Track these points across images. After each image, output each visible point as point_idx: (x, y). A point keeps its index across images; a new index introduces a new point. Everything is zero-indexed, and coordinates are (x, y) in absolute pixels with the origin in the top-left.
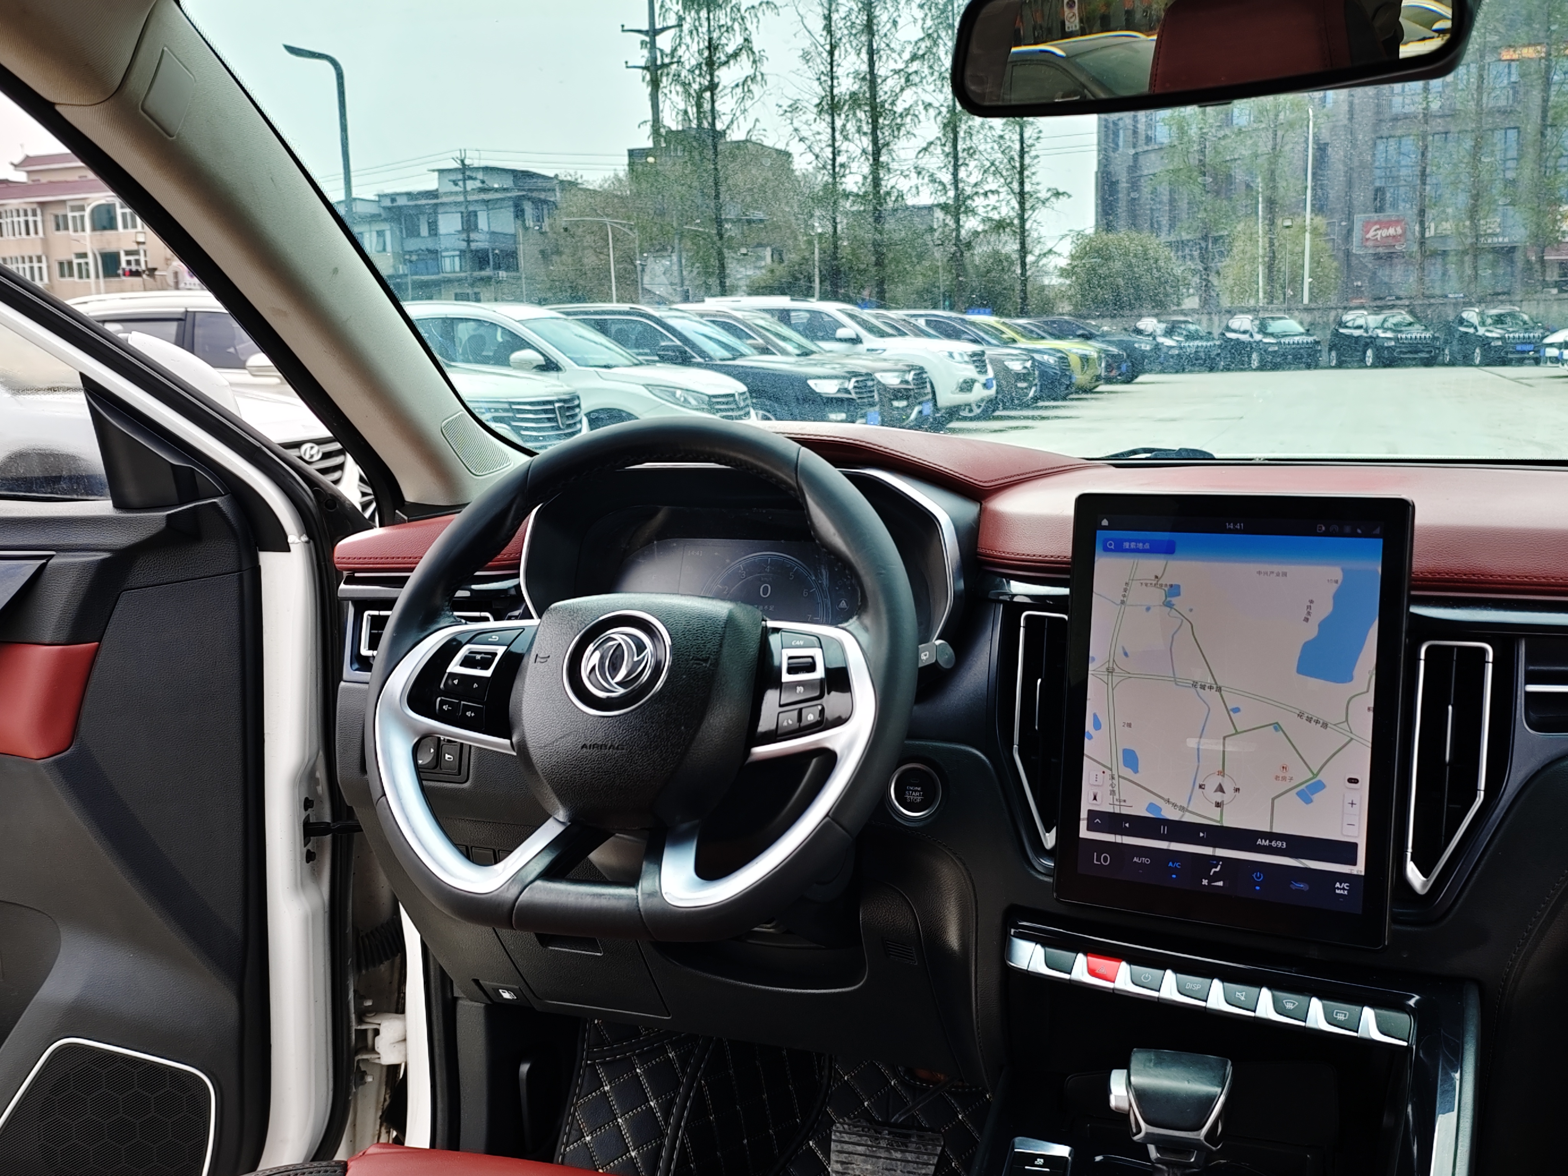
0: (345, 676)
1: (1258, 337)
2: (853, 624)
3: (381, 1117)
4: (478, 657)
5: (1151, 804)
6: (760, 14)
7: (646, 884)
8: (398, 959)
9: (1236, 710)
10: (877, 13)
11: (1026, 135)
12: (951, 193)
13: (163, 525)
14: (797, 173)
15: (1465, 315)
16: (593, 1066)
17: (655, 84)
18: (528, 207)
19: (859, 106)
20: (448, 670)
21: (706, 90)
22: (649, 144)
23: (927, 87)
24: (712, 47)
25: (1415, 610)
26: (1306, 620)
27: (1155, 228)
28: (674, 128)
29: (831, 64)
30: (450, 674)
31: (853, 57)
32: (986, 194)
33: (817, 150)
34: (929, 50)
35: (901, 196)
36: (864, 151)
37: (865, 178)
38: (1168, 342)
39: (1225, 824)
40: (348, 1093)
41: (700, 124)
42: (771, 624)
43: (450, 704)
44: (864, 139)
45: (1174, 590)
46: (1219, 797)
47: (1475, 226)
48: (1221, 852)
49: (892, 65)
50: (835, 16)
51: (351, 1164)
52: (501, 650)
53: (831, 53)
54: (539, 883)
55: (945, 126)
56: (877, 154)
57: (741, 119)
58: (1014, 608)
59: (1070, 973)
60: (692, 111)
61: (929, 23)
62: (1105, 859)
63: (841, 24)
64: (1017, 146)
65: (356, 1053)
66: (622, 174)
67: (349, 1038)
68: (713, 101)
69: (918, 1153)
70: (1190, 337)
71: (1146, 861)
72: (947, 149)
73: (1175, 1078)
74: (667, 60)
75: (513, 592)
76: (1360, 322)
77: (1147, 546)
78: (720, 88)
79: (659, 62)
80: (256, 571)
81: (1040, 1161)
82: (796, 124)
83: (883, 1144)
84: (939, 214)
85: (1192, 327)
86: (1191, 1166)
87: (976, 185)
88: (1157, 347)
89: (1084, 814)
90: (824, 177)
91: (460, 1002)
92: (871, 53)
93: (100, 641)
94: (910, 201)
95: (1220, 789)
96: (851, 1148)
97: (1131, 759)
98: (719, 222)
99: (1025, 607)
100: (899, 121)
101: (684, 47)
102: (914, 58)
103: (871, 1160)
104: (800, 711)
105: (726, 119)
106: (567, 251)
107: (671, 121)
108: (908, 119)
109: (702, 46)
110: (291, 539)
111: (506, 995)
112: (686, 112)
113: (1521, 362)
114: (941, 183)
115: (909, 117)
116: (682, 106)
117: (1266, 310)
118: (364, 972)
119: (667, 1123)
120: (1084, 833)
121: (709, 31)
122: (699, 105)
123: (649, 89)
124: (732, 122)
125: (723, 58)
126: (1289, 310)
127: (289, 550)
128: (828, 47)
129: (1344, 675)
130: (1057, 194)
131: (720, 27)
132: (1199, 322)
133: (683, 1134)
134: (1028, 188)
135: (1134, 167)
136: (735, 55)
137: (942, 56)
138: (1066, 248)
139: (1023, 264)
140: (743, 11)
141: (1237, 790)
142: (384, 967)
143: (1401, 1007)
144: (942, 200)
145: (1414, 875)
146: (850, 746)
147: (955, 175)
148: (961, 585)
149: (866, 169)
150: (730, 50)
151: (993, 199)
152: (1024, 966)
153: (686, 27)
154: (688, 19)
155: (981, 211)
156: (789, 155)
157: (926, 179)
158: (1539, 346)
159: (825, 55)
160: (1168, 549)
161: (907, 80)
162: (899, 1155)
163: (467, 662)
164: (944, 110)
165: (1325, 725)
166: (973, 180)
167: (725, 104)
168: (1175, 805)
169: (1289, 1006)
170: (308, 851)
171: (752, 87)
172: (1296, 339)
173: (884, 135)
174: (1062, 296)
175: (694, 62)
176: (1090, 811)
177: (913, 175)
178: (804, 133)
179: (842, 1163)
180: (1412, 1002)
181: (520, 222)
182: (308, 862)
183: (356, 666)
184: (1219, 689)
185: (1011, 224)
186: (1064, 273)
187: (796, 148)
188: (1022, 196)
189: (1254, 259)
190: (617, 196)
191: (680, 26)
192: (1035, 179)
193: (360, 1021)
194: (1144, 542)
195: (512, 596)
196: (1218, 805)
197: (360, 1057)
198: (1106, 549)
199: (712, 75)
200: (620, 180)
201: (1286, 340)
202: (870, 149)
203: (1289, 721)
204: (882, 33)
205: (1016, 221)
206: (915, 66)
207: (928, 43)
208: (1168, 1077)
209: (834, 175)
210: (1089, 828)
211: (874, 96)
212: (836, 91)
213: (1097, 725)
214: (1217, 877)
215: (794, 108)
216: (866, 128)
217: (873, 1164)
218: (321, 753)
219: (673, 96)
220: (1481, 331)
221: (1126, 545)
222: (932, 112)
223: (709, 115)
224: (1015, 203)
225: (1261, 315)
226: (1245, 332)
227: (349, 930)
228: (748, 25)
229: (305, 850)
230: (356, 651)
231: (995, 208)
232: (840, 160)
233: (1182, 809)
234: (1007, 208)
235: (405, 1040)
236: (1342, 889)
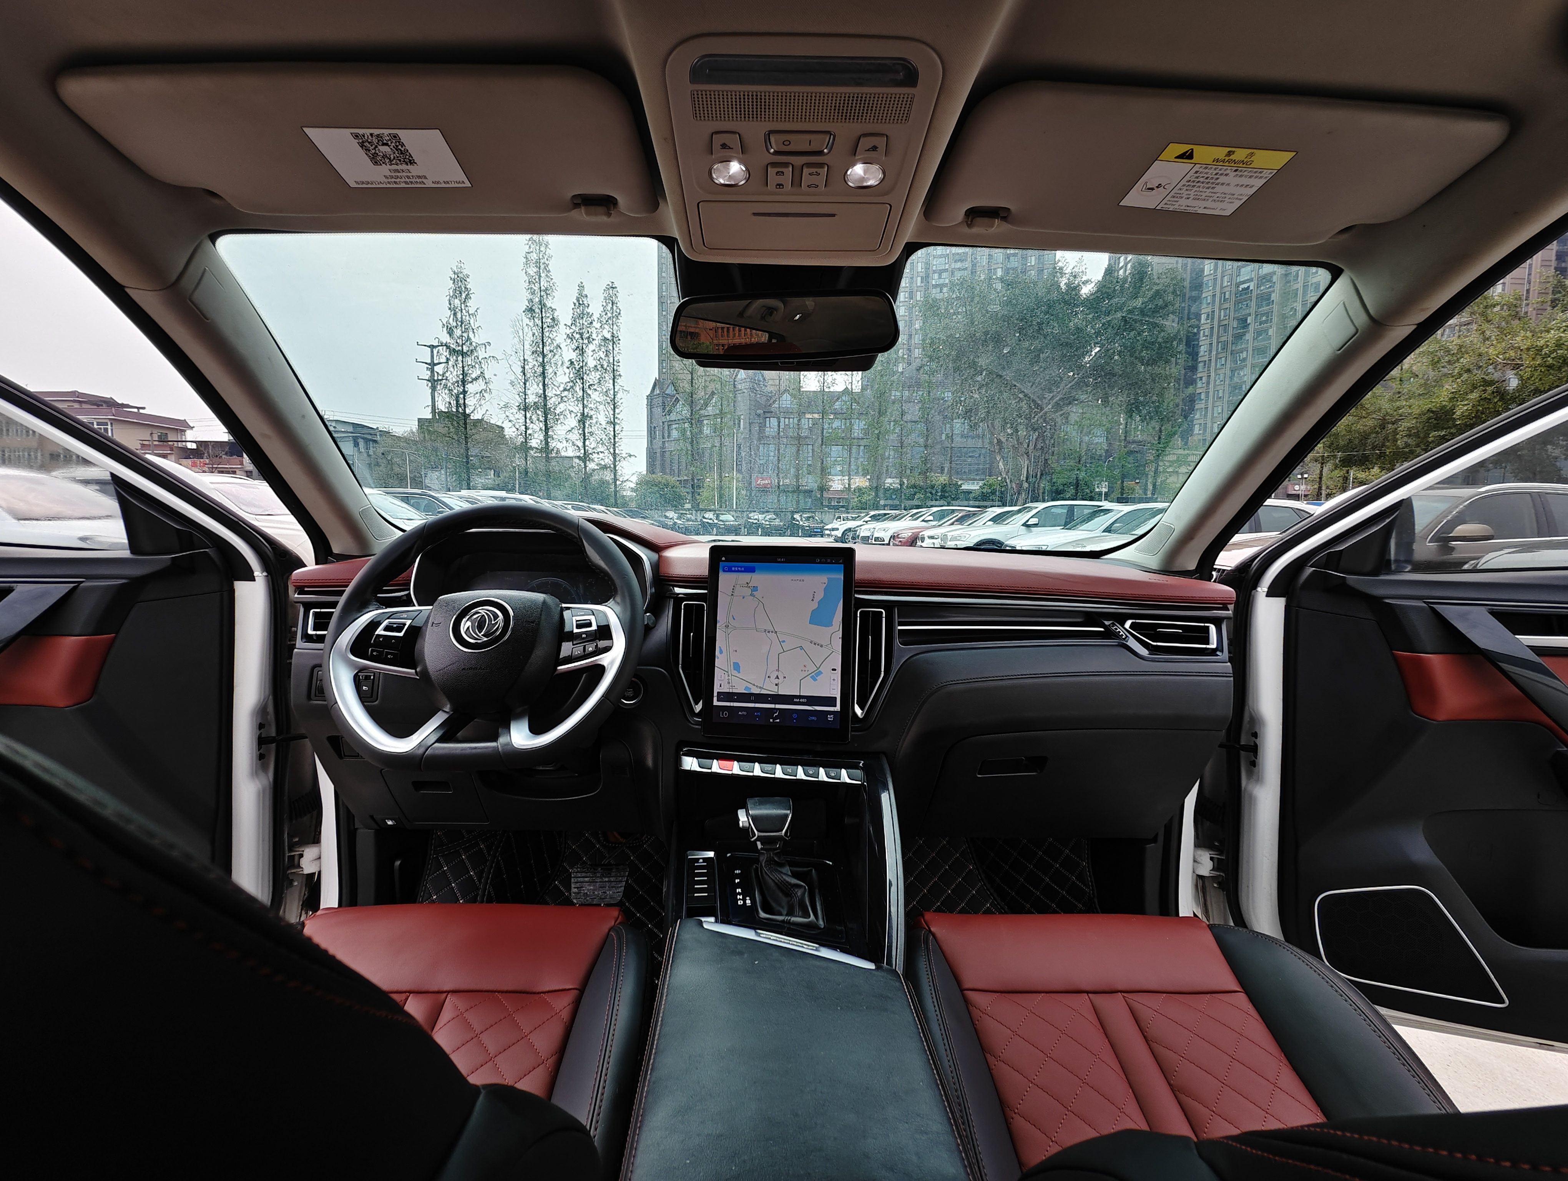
0: (297, 646)
1: (716, 521)
2: (611, 602)
3: (302, 905)
4: (395, 626)
5: (746, 687)
6: (489, 362)
7: (502, 740)
8: (315, 813)
9: (784, 641)
10: (547, 368)
11: (616, 429)
12: (582, 451)
13: (169, 563)
14: (507, 437)
15: (795, 516)
16: (437, 857)
17: (434, 389)
18: (362, 443)
19: (538, 409)
20: (376, 633)
21: (461, 394)
22: (430, 417)
23: (571, 403)
24: (464, 374)
25: (856, 596)
26: (813, 600)
27: (672, 472)
28: (444, 410)
29: (525, 388)
30: (378, 635)
31: (535, 386)
32: (598, 453)
33: (518, 427)
34: (572, 387)
35: (558, 451)
36: (541, 429)
37: (541, 441)
38: (679, 522)
39: (780, 693)
40: (282, 893)
41: (457, 410)
42: (564, 605)
43: (377, 651)
44: (541, 423)
45: (755, 589)
46: (777, 681)
47: (798, 481)
48: (778, 706)
49: (554, 392)
50: (526, 367)
51: (307, 922)
52: (408, 622)
53: (525, 384)
54: (436, 745)
55: (579, 421)
56: (547, 429)
57: (479, 409)
58: (678, 600)
59: (711, 769)
60: (454, 403)
61: (572, 375)
62: (726, 714)
63: (530, 371)
64: (612, 433)
65: (288, 870)
66: (414, 430)
67: (284, 860)
68: (465, 399)
69: (616, 876)
70: (688, 520)
71: (745, 713)
72: (580, 432)
73: (769, 809)
74: (440, 378)
75: (405, 598)
76: (756, 517)
77: (743, 569)
78: (468, 393)
79: (436, 378)
80: (232, 592)
81: (701, 861)
82: (507, 413)
83: (598, 875)
84: (577, 461)
85: (689, 516)
86: (777, 849)
87: (593, 449)
88: (675, 523)
89: (715, 694)
90: (521, 439)
91: (359, 831)
92: (544, 385)
93: (117, 633)
94: (563, 454)
95: (777, 677)
96: (582, 879)
97: (737, 667)
98: (467, 457)
99: (683, 599)
100: (557, 417)
101: (449, 373)
102: (565, 390)
103: (592, 884)
104: (585, 646)
105: (472, 408)
106: (383, 465)
107: (442, 406)
108: (562, 417)
109: (459, 373)
110: (256, 574)
111: (390, 823)
112: (450, 403)
113: (815, 536)
114: (578, 446)
115: (562, 416)
116: (448, 400)
117: (720, 511)
118: (294, 822)
119: (480, 882)
120: (716, 703)
121: (463, 367)
122: (457, 401)
123: (430, 391)
124: (474, 410)
125: (470, 380)
126: (729, 511)
127: (254, 580)
128: (523, 381)
129: (829, 624)
130: (630, 456)
131: (468, 365)
132: (692, 514)
133: (489, 887)
134: (617, 452)
135: (663, 447)
136: (476, 379)
137: (578, 391)
138: (634, 479)
139: (615, 485)
140: (480, 359)
141: (785, 677)
142: (306, 819)
143: (856, 767)
144: (578, 454)
145: (858, 711)
146: (612, 663)
147: (584, 443)
148: (653, 590)
149: (542, 437)
150: (474, 376)
151: (601, 455)
152: (688, 768)
153: (450, 363)
154: (452, 359)
155: (596, 460)
156: (503, 428)
157: (571, 444)
158: (822, 529)
159: (522, 384)
160: (752, 570)
161: (562, 399)
162: (607, 879)
163: (387, 629)
164: (579, 414)
165: (822, 646)
166: (592, 446)
167: (471, 402)
168: (757, 686)
169: (811, 772)
170: (260, 754)
171: (485, 395)
172: (732, 523)
173: (550, 423)
174: (631, 500)
175: (454, 380)
176: (718, 692)
177: (565, 442)
178: (511, 418)
179: (578, 888)
180: (861, 765)
181: (356, 449)
182: (260, 760)
183: (304, 640)
184: (776, 632)
185: (610, 467)
186: (633, 490)
187: (506, 425)
188: (614, 455)
189: (713, 489)
190: (412, 440)
191: (447, 362)
192: (620, 448)
193: (290, 850)
194: (741, 567)
195: (404, 600)
196: (776, 685)
197: (289, 872)
198: (724, 571)
199: (464, 387)
200: (413, 433)
201: (727, 523)
202: (544, 428)
203: (807, 645)
204: (549, 377)
205: (612, 466)
206: (566, 393)
207: (571, 384)
208: (766, 809)
209: (526, 439)
210: (718, 701)
211: (545, 405)
212: (527, 401)
213: (721, 652)
214: (777, 718)
215: (506, 406)
216: (542, 419)
217: (594, 886)
218: (271, 697)
219: (443, 395)
220: (801, 523)
221: (733, 569)
222: (573, 415)
223: (462, 406)
224: (611, 458)
225: (717, 512)
226: (711, 519)
227: (286, 798)
228: (483, 366)
229: (258, 753)
230: (304, 632)
231: (602, 459)
232: (529, 432)
233: (760, 687)
234: (608, 460)
235: (320, 858)
236: (830, 718)
